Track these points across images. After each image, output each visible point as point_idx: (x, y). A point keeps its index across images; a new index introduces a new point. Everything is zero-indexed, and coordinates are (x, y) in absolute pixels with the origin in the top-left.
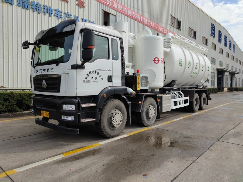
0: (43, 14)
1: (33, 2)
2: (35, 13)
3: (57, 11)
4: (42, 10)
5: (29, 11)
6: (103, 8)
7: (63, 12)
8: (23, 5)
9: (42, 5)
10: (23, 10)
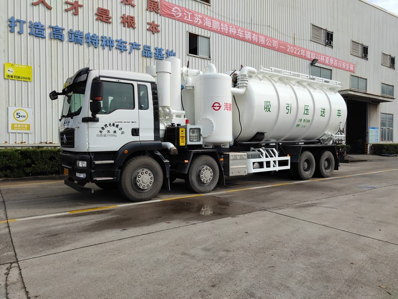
0: (101, 48)
1: (89, 34)
2: (91, 48)
3: (120, 42)
4: (100, 43)
5: (83, 46)
6: (187, 30)
7: (128, 43)
8: (76, 40)
9: (100, 36)
10: (76, 46)
